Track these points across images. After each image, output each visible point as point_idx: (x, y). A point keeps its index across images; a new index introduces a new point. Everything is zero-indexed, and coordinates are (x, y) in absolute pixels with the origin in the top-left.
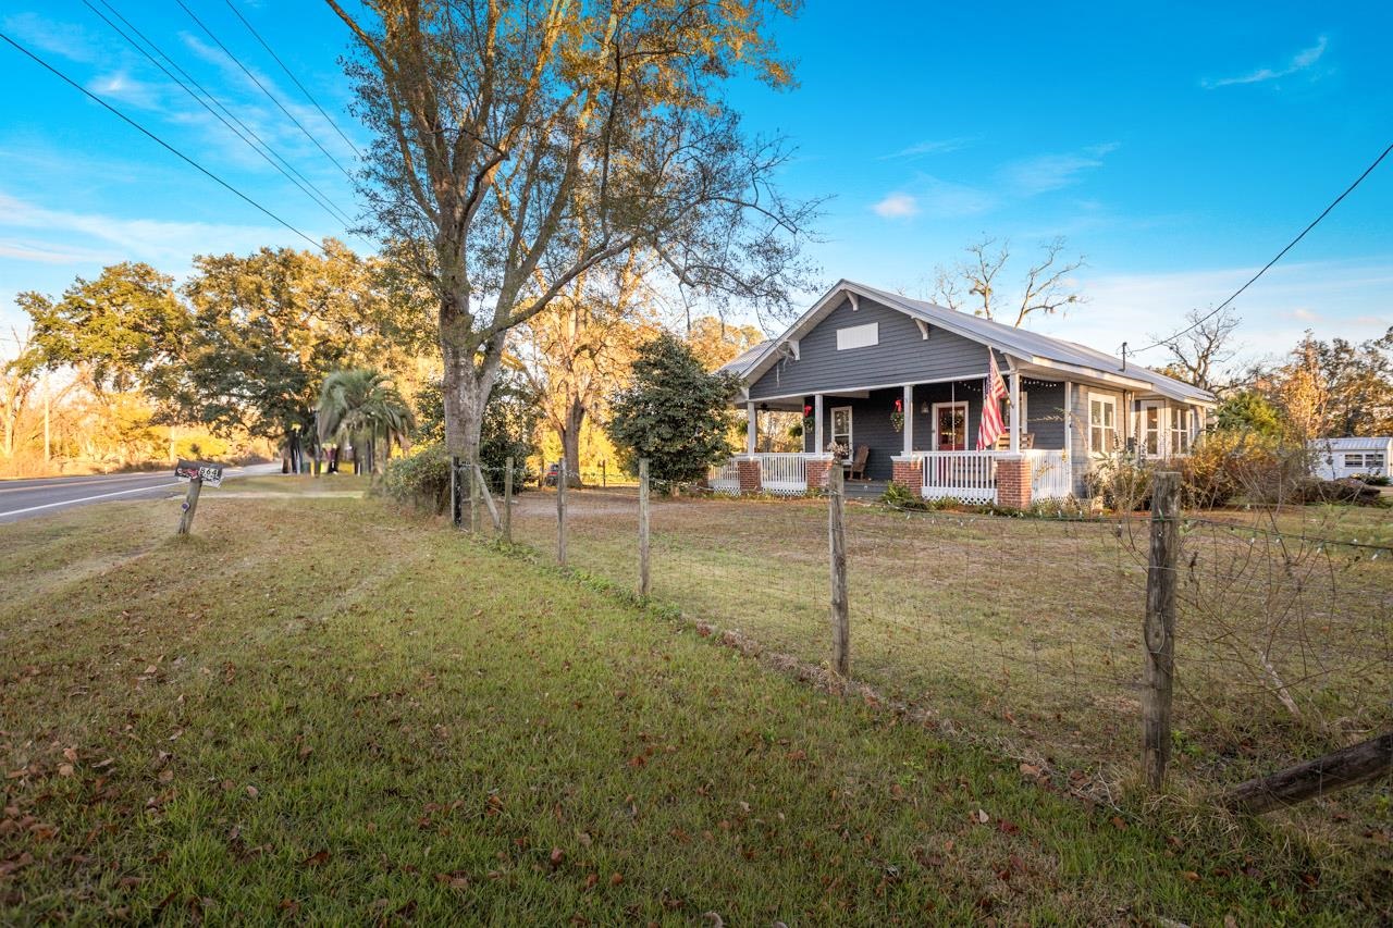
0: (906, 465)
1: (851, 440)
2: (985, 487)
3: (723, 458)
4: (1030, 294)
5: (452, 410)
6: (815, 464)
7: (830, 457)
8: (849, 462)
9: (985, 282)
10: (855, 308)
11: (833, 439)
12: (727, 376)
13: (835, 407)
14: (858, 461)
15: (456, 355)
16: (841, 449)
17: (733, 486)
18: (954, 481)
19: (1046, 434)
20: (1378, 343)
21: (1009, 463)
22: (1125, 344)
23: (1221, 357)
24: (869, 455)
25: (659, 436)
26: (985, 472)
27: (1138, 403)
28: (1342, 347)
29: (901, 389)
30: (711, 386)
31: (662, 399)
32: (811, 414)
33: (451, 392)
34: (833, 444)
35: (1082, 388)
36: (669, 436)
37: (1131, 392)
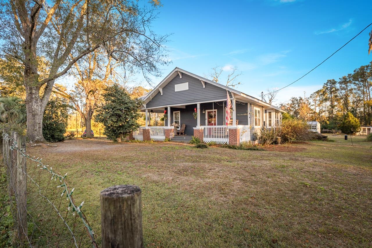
0: (198, 131)
1: (180, 122)
2: (224, 138)
3: (135, 128)
4: (228, 82)
5: (29, 110)
6: (168, 130)
7: (173, 128)
8: (179, 129)
9: (216, 78)
10: (181, 77)
11: (174, 122)
12: (137, 100)
13: (174, 111)
14: (182, 129)
15: (31, 89)
16: (177, 125)
17: (140, 138)
18: (214, 136)
19: (242, 120)
20: (308, 98)
21: (233, 130)
22: (262, 92)
23: (274, 101)
24: (186, 127)
25: (112, 120)
26: (224, 133)
27: (266, 111)
28: (301, 99)
29: (196, 105)
30: (131, 103)
31: (113, 107)
32: (167, 113)
33: (29, 104)
34: (174, 123)
35: (252, 105)
36: (116, 120)
37: (264, 107)
